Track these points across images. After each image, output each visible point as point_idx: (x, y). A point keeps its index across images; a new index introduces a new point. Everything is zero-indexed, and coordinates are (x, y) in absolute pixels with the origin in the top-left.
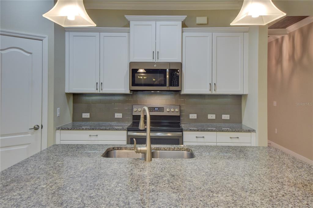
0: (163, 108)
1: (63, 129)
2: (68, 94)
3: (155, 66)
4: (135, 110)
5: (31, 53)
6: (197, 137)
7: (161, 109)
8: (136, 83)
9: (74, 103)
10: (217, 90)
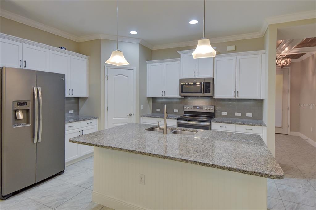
0: (203, 107)
1: (144, 116)
2: (149, 98)
3: (195, 80)
4: (185, 108)
5: (128, 77)
6: (221, 127)
7: (201, 108)
8: (183, 91)
9: (152, 103)
10: (240, 96)
